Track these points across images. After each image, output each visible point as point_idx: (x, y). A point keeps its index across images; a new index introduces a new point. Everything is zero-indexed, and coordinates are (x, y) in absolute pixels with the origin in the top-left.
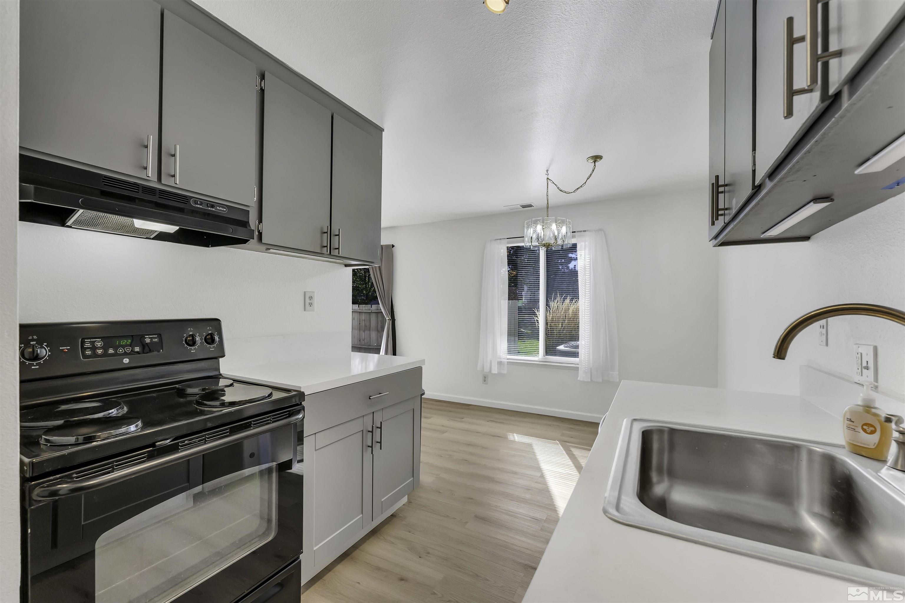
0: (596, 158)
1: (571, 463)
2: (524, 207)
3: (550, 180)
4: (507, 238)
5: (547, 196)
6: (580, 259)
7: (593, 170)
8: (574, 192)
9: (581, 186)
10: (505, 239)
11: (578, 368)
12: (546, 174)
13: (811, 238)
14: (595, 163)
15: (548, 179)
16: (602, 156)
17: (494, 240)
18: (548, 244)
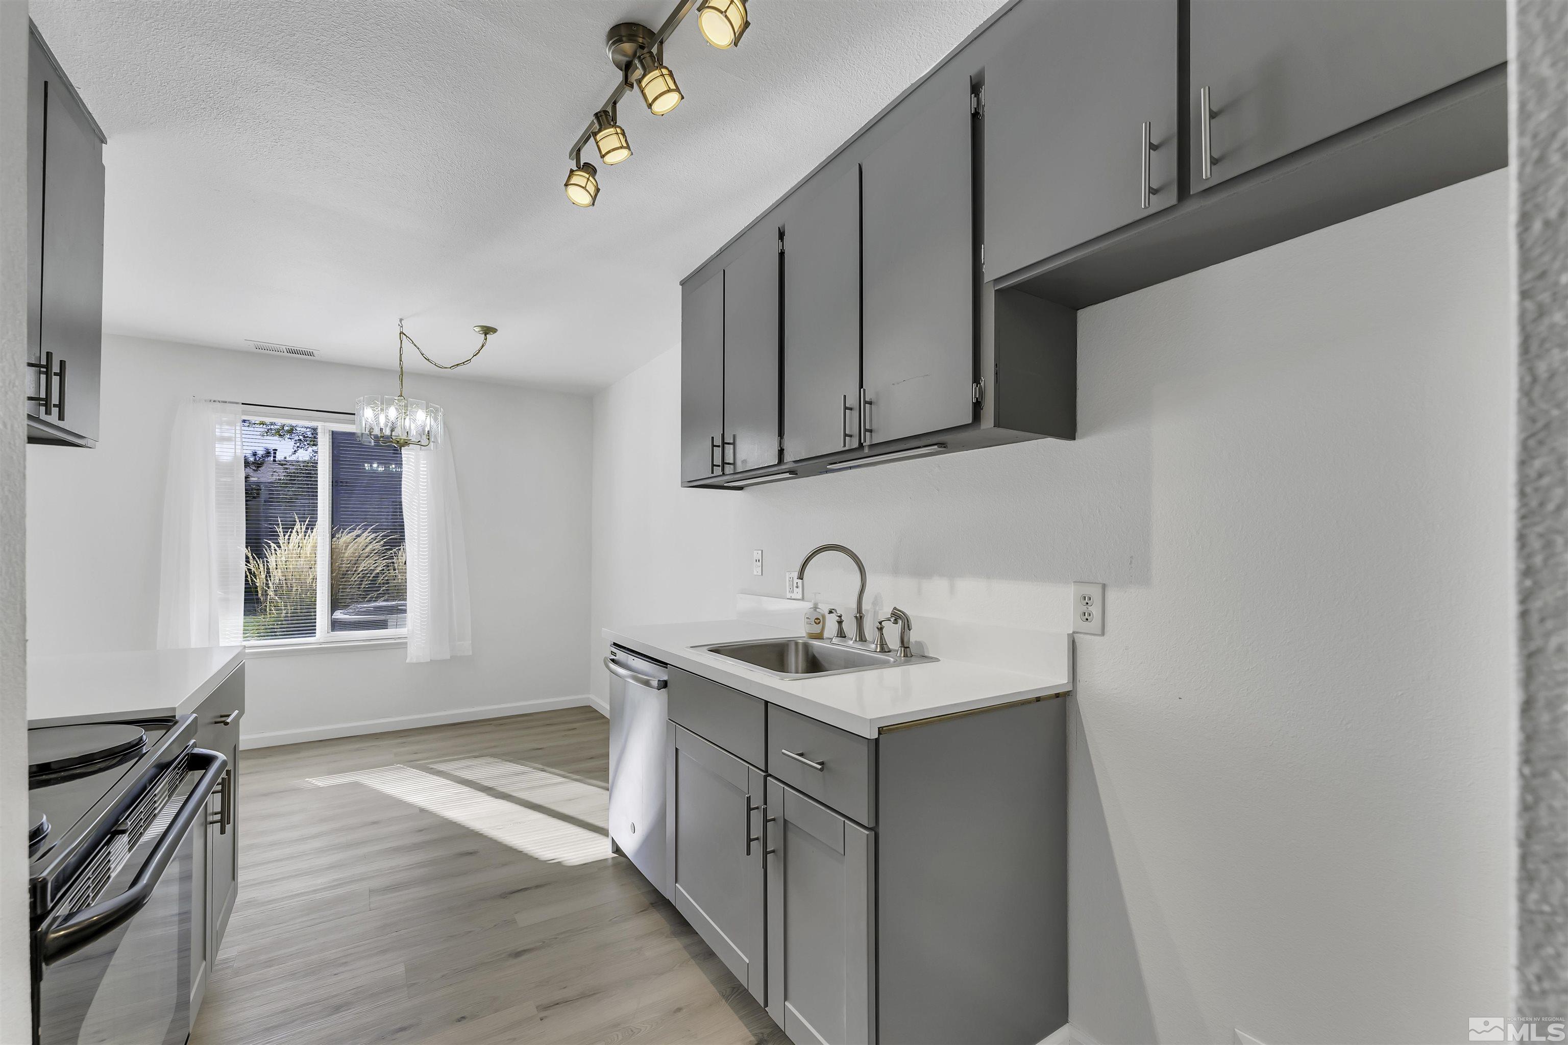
0: (487, 331)
1: (449, 782)
2: (291, 351)
3: (407, 337)
4: (243, 404)
5: (401, 360)
6: (405, 464)
7: (483, 346)
8: (450, 368)
9: (463, 363)
10: (237, 403)
11: (406, 643)
12: (399, 325)
13: (744, 489)
14: (485, 335)
15: (401, 333)
16: (497, 330)
17: (206, 401)
18: (402, 440)
